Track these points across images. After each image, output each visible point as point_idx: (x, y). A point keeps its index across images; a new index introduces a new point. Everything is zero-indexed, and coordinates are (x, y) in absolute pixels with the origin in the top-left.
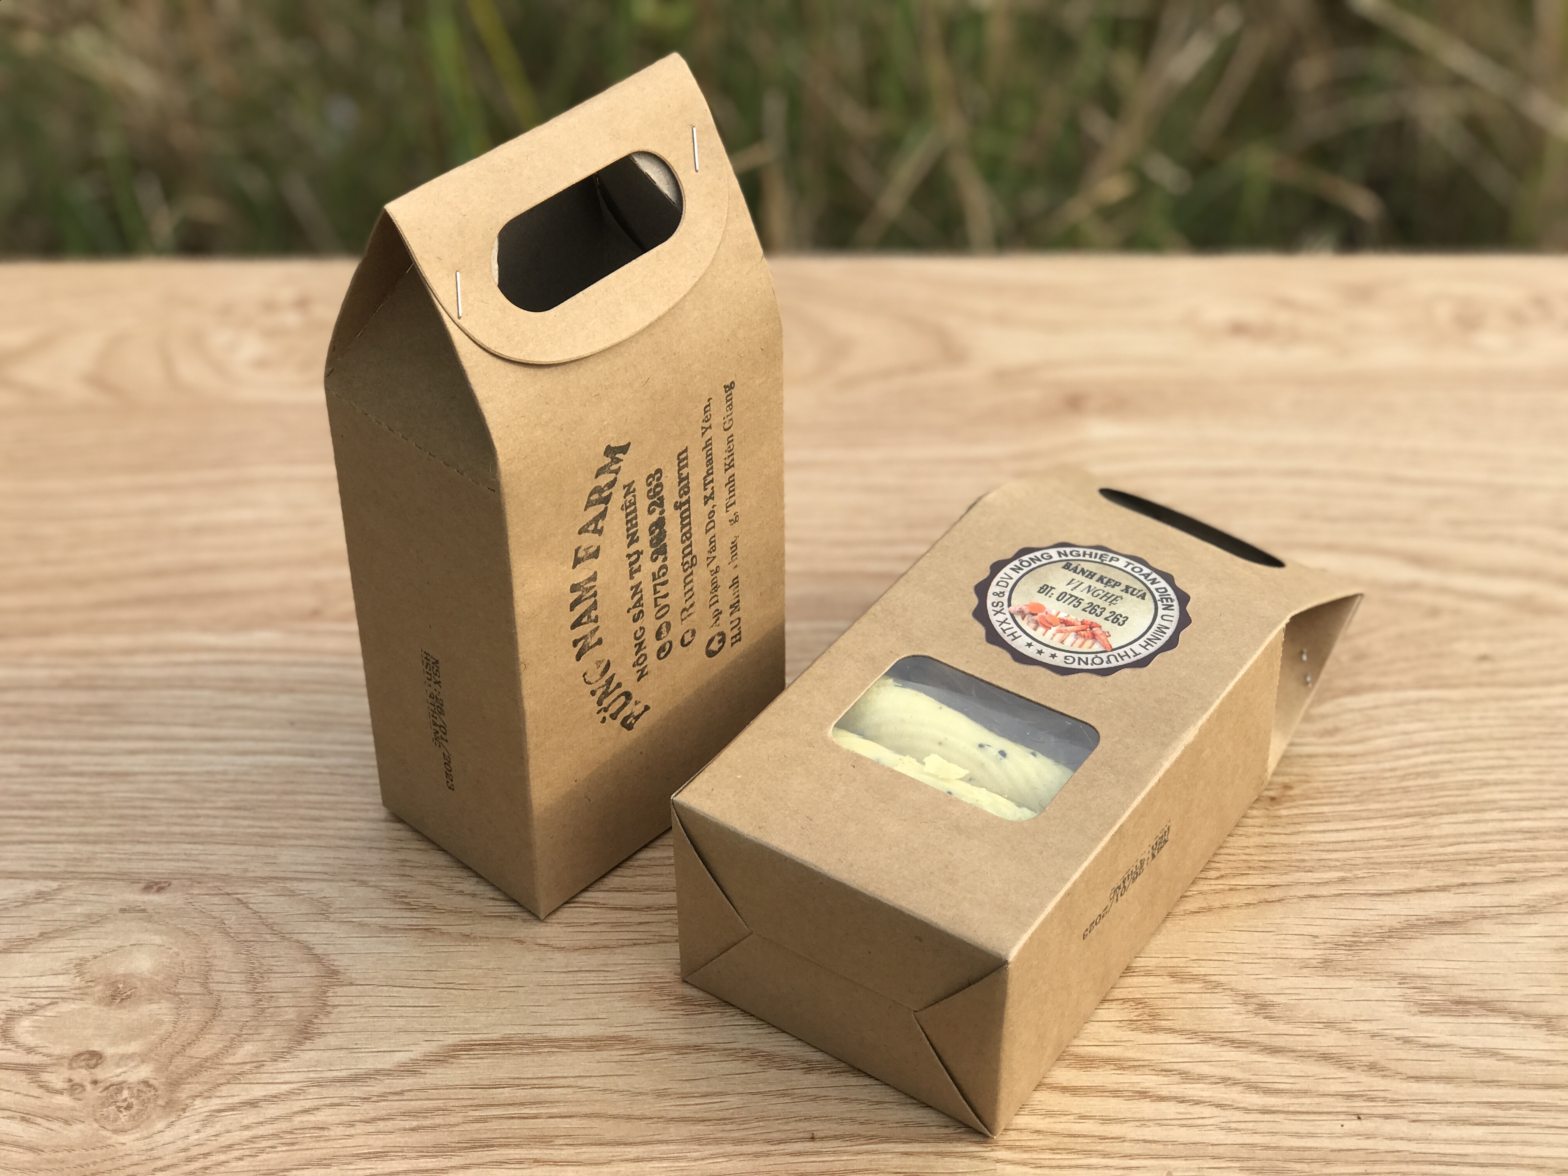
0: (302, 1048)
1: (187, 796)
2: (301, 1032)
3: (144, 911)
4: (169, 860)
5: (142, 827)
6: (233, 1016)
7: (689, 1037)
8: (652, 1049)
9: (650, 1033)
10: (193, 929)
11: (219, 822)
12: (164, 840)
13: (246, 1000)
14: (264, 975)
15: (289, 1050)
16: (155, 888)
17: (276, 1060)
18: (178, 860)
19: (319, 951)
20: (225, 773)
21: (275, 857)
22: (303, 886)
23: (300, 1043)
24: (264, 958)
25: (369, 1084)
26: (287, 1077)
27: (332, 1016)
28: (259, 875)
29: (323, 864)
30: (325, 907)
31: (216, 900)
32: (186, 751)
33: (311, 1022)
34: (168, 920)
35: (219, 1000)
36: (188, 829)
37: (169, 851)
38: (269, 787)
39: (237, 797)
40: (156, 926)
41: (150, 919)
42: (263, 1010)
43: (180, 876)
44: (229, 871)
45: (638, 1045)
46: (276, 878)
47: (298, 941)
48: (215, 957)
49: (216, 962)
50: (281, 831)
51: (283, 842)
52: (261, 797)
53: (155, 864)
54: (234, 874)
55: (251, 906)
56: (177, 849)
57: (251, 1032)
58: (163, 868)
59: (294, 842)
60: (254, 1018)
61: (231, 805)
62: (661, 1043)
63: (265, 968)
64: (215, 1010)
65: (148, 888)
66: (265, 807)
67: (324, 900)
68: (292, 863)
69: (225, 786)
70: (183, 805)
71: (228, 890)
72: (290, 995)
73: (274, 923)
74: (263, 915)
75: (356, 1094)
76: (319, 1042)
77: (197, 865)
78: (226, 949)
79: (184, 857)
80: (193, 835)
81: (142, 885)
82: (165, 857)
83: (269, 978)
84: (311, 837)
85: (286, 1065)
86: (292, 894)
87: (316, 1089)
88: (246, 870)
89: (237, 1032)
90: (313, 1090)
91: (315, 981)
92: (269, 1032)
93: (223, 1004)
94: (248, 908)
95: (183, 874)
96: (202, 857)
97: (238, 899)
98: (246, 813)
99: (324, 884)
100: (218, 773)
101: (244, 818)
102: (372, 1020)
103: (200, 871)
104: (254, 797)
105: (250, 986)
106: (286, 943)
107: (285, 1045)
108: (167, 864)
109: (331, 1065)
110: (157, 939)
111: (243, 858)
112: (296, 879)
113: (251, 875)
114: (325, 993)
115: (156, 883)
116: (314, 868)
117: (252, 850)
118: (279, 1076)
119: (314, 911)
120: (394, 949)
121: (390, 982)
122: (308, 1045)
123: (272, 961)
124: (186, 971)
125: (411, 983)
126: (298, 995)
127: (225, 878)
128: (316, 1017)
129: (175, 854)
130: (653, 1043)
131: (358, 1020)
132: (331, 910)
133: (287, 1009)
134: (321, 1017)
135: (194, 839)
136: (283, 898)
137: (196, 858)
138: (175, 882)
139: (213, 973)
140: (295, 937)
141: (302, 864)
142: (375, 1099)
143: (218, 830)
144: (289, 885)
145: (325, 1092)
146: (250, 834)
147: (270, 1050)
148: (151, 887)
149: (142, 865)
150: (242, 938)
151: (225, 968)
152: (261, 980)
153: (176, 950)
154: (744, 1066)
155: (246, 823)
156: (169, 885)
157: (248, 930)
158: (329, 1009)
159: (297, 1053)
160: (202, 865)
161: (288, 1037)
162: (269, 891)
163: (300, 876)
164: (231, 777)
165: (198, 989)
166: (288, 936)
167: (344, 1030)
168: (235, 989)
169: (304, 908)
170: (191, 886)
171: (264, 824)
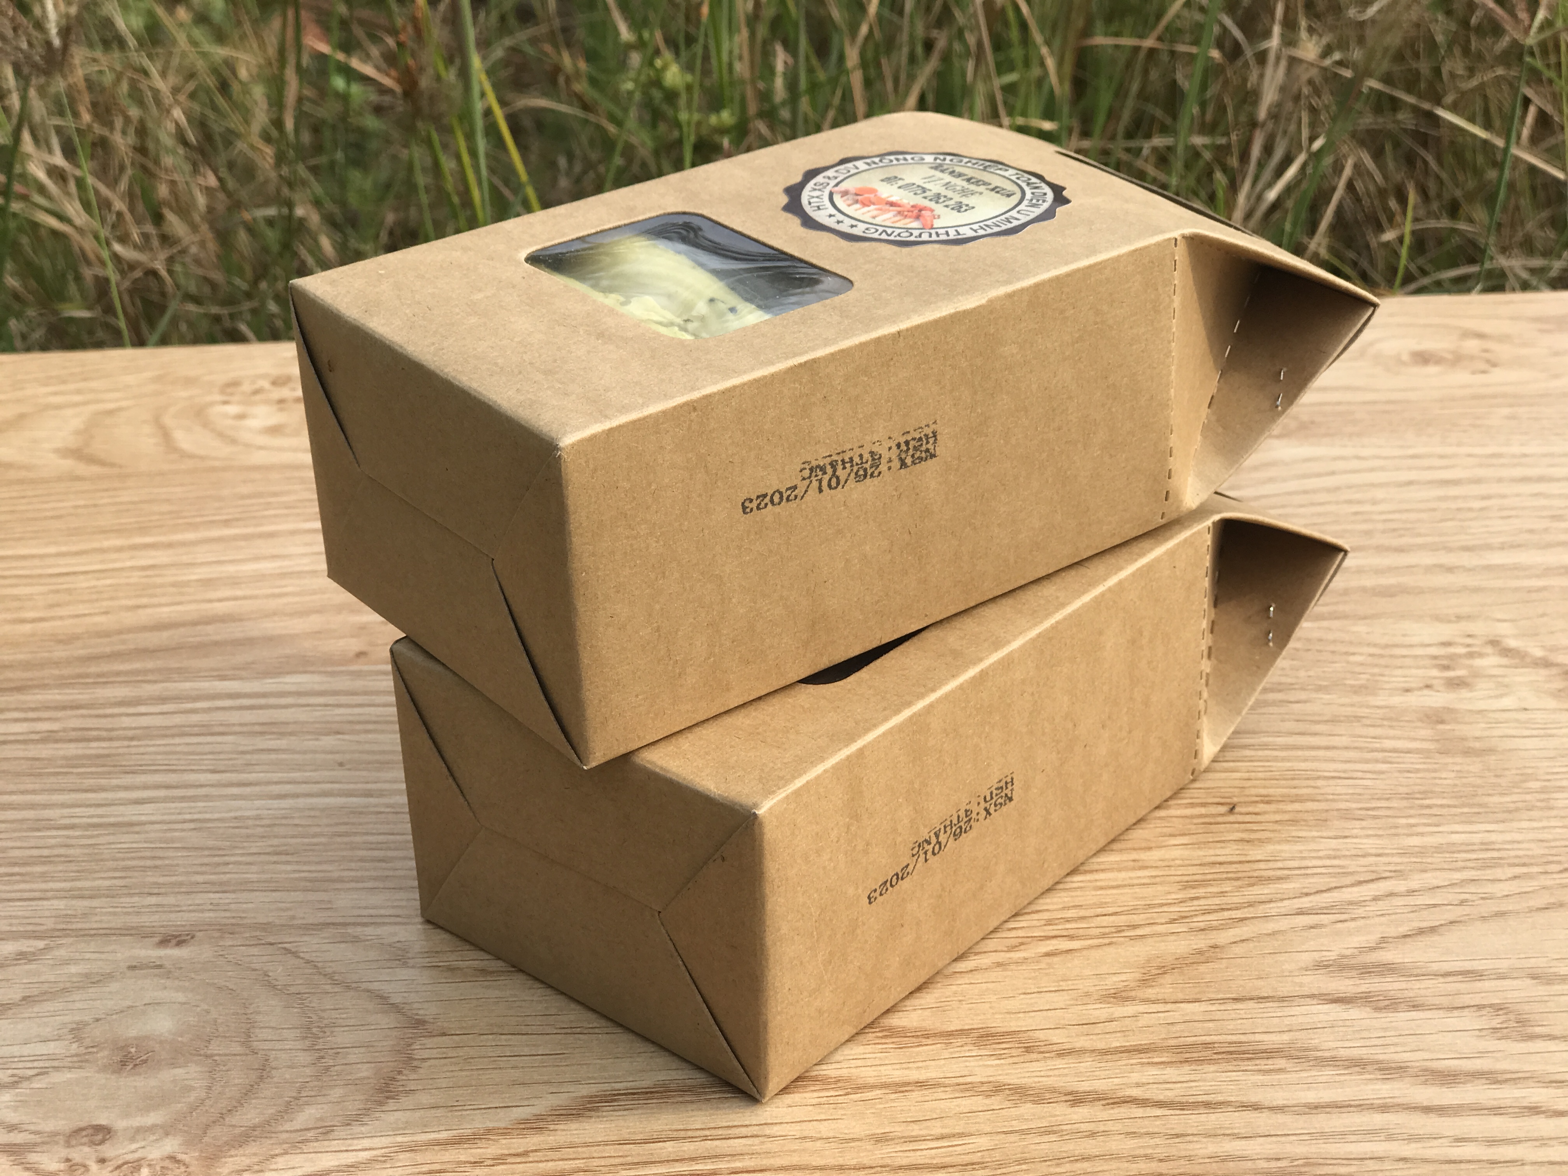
0: (384, 1108)
1: (211, 843)
2: (380, 1090)
3: (160, 967)
4: (190, 911)
5: (151, 878)
6: (287, 1076)
7: (907, 1072)
8: (859, 1088)
9: (853, 1070)
10: (228, 984)
11: (254, 868)
12: (182, 890)
13: (304, 1058)
14: (326, 1029)
15: (366, 1112)
16: (174, 942)
17: (348, 1124)
18: (202, 911)
19: (396, 999)
20: (258, 818)
21: (330, 902)
22: (369, 930)
23: (381, 1104)
24: (324, 1011)
25: (479, 1145)
26: (366, 1143)
27: (421, 1071)
28: (310, 921)
29: (393, 907)
30: (400, 952)
31: (255, 951)
32: (207, 798)
33: (393, 1079)
34: (193, 975)
35: (267, 1060)
36: (213, 877)
37: (189, 902)
38: (318, 830)
39: (275, 842)
40: (177, 982)
41: (168, 975)
42: (327, 1069)
43: (206, 927)
44: (270, 920)
45: (839, 1085)
46: (333, 924)
47: (368, 991)
48: (259, 1013)
49: (259, 1018)
50: (336, 875)
51: (338, 886)
52: (306, 840)
53: (173, 916)
54: (277, 922)
55: (302, 955)
56: (199, 899)
57: (313, 1094)
58: (180, 920)
59: (353, 885)
60: (317, 1078)
61: (271, 849)
62: (871, 1081)
63: (326, 1022)
64: (263, 1071)
65: (164, 942)
66: (313, 850)
67: (398, 945)
68: (353, 907)
69: (260, 830)
70: (206, 853)
71: (271, 939)
72: (362, 1050)
73: (334, 973)
74: (320, 965)
75: (463, 1158)
76: (406, 1101)
77: (228, 914)
78: (273, 1003)
79: (211, 907)
80: (221, 884)
81: (157, 939)
82: (184, 908)
83: (332, 1032)
84: (376, 879)
85: (363, 1129)
86: (356, 940)
87: (408, 1155)
88: (293, 918)
89: (294, 1094)
90: (402, 1156)
91: (394, 1033)
92: (336, 1093)
93: (273, 1064)
94: (299, 957)
95: (210, 925)
96: (233, 906)
97: (285, 949)
98: (289, 858)
99: (397, 928)
100: (248, 818)
101: (288, 863)
102: (475, 1073)
103: (233, 921)
104: (298, 840)
105: (307, 1043)
106: (352, 993)
107: (361, 1107)
108: (186, 916)
109: (425, 1126)
110: (180, 997)
111: (288, 905)
112: (359, 924)
113: (300, 922)
114: (410, 1045)
115: (176, 937)
116: (382, 912)
117: (298, 896)
118: (355, 1142)
119: (387, 957)
120: (497, 993)
121: (495, 1030)
122: (392, 1104)
123: (334, 1014)
124: (221, 1029)
125: (524, 1029)
126: (371, 1049)
127: (265, 927)
128: (400, 1073)
129: (198, 905)
130: (860, 1081)
131: (456, 1074)
132: (410, 955)
133: (359, 1066)
134: (405, 1072)
135: (223, 888)
136: (343, 945)
137: (226, 907)
138: (198, 934)
139: (257, 1030)
140: (364, 986)
141: (366, 908)
142: (490, 1162)
143: (254, 877)
144: (350, 930)
145: (419, 1158)
146: (296, 879)
147: (341, 1113)
148: (169, 941)
149: (156, 917)
150: (293, 990)
151: (273, 1024)
152: (321, 1035)
153: (206, 1007)
154: (987, 1101)
155: (289, 868)
156: (192, 938)
157: (301, 982)
158: (415, 1063)
159: (377, 1115)
160: (234, 915)
161: (362, 1097)
162: (324, 938)
163: (365, 920)
164: (267, 822)
165: (237, 1048)
166: (354, 985)
167: (439, 1085)
168: (287, 1047)
169: (372, 955)
170: (222, 938)
171: (313, 868)
